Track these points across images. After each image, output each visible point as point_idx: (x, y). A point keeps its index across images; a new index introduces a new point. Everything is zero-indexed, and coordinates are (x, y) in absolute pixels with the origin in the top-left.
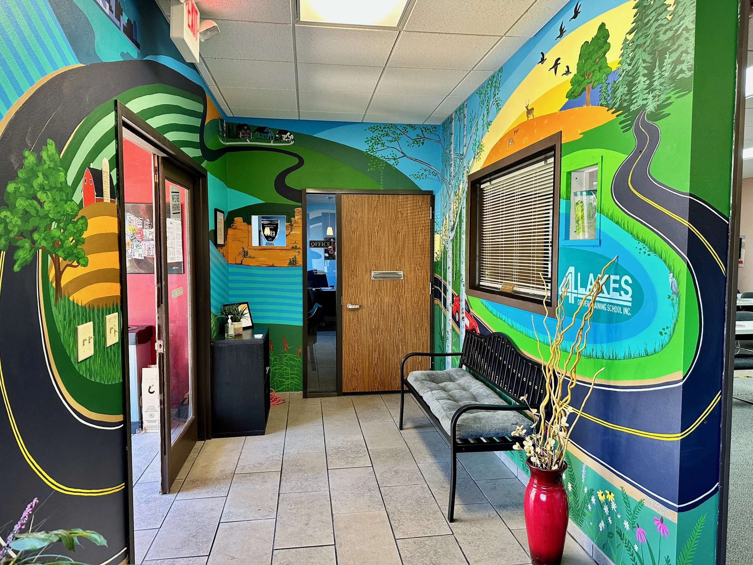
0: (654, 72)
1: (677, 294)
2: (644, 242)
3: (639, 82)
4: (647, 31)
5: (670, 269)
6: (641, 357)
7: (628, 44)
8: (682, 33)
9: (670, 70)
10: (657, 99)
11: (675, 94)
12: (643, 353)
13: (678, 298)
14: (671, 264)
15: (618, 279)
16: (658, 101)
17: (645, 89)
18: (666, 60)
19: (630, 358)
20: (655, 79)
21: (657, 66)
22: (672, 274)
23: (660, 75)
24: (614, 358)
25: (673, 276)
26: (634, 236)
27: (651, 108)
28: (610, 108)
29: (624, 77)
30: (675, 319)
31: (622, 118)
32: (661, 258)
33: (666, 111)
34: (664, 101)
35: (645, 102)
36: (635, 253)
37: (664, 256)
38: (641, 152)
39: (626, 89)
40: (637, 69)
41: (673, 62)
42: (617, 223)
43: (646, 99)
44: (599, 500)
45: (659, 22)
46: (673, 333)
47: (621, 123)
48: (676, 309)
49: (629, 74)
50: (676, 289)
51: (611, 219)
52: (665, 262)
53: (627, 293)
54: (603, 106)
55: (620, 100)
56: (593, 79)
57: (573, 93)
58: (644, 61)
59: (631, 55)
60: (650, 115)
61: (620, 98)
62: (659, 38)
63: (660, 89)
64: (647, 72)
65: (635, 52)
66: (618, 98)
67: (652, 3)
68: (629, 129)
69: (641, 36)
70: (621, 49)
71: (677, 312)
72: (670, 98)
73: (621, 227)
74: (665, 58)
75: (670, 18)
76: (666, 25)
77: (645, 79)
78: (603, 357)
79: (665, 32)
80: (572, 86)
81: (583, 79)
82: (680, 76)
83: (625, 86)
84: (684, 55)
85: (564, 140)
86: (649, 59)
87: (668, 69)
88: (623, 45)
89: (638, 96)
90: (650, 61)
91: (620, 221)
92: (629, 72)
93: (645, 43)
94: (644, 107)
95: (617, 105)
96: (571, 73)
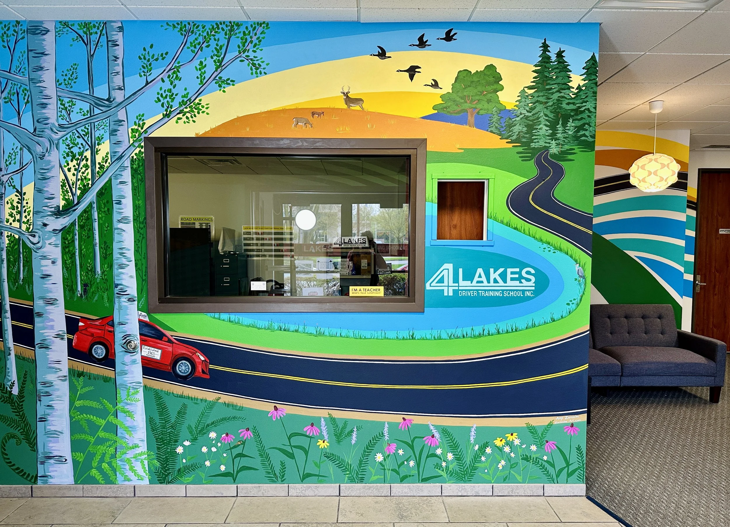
0: (558, 127)
1: (584, 277)
2: (549, 244)
3: (541, 129)
4: (548, 95)
5: (576, 261)
6: (547, 323)
7: (527, 96)
8: (584, 111)
9: (574, 131)
10: (560, 146)
11: (578, 148)
12: (549, 319)
13: (584, 280)
14: (577, 258)
15: (518, 271)
16: (561, 148)
17: (548, 136)
18: (569, 123)
19: (534, 327)
20: (558, 132)
21: (560, 123)
22: (578, 265)
23: (564, 131)
24: (514, 330)
25: (579, 266)
26: (537, 239)
27: (554, 149)
28: (504, 137)
29: (521, 119)
30: (581, 293)
31: (520, 149)
32: (567, 254)
33: (570, 157)
34: (567, 150)
35: (548, 145)
36: (538, 251)
37: (570, 253)
38: (544, 180)
39: (525, 129)
40: (538, 118)
41: (576, 127)
42: (516, 228)
43: (549, 143)
44: (497, 447)
45: (562, 94)
46: (580, 303)
47: (518, 153)
48: (583, 286)
49: (528, 119)
50: (582, 274)
51: (507, 225)
52: (571, 257)
53: (529, 280)
54: (494, 133)
55: (517, 135)
56: (479, 106)
57: (446, 108)
58: (546, 115)
59: (530, 105)
60: (554, 156)
61: (517, 133)
62: (562, 106)
63: (564, 141)
64: (549, 124)
65: (535, 105)
66: (514, 133)
67: (554, 77)
68: (530, 160)
69: (543, 96)
70: (518, 96)
71: (583, 288)
72: (574, 149)
73: (521, 232)
74: (569, 121)
75: (573, 96)
76: (569, 99)
77: (548, 128)
78: (499, 333)
79: (568, 104)
80: (442, 100)
81: (463, 101)
82: (583, 138)
83: (524, 126)
84: (586, 126)
85: (430, 147)
86: (551, 115)
87: (571, 130)
88: (520, 94)
89: (540, 139)
90: (553, 118)
91: (518, 227)
92: (528, 117)
93: (547, 103)
94: (546, 149)
95: (514, 137)
96: (441, 88)
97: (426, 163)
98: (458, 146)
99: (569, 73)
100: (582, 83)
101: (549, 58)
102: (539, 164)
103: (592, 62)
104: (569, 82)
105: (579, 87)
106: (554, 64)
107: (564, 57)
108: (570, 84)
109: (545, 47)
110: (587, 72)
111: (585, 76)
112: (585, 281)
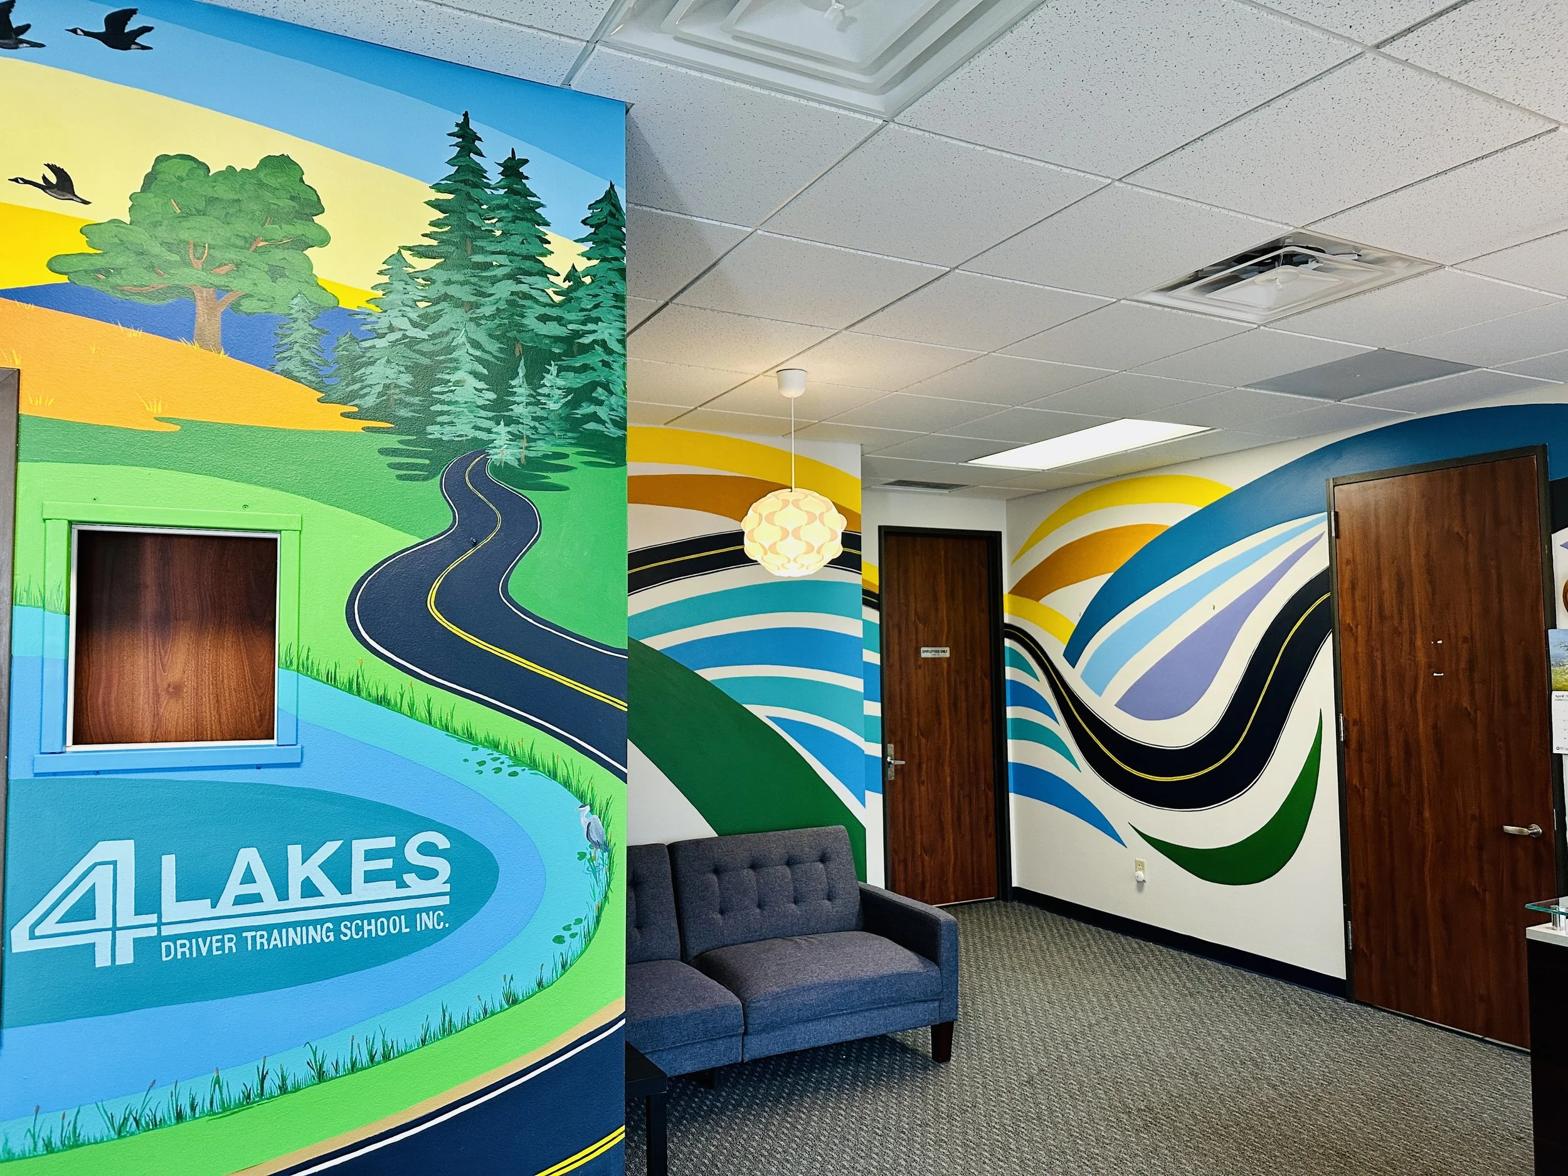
0: (513, 383)
1: (605, 847)
2: (496, 746)
3: (458, 383)
4: (482, 283)
5: (581, 797)
6: (493, 1014)
7: (412, 277)
8: (591, 346)
9: (563, 401)
10: (524, 443)
11: (578, 453)
12: (499, 998)
13: (606, 854)
14: (583, 786)
16: (527, 448)
17: (484, 408)
18: (548, 376)
20: (516, 399)
21: (521, 375)
22: (588, 808)
23: (533, 400)
24: (378, 1058)
25: (591, 811)
26: (455, 732)
27: (504, 451)
28: (333, 397)
29: (394, 343)
30: (599, 899)
31: (392, 441)
32: (555, 777)
33: (554, 478)
34: (546, 456)
35: (483, 435)
36: (460, 772)
37: (561, 772)
38: (475, 544)
39: (407, 378)
40: (450, 349)
41: (568, 391)
42: (382, 701)
43: (489, 431)
45: (524, 288)
46: (595, 928)
47: (384, 452)
48: (603, 876)
49: (417, 347)
50: (600, 837)
51: (350, 690)
52: (567, 784)
54: (297, 379)
55: (380, 395)
56: (240, 285)
57: (107, 272)
58: (476, 345)
59: (422, 305)
60: (504, 470)
61: (379, 388)
62: (525, 321)
63: (534, 428)
64: (485, 372)
65: (438, 307)
66: (370, 386)
67: (498, 233)
68: (425, 479)
69: (462, 284)
70: (381, 273)
71: (604, 881)
72: (566, 456)
73: (400, 711)
74: (548, 372)
75: (558, 299)
76: (545, 305)
77: (481, 385)
78: (321, 1076)
79: (544, 318)
80: (91, 244)
81: (175, 258)
82: (592, 426)
83: (402, 369)
84: (600, 390)
85: (32, 403)
86: (493, 346)
87: (556, 397)
88: (386, 267)
89: (458, 415)
90: (496, 354)
91: (391, 696)
92: (415, 341)
93: (478, 306)
94: (480, 448)
95: (370, 401)
96: (85, 201)
97: (17, 460)
98: (157, 410)
99: (541, 228)
100: (582, 264)
101: (480, 172)
102: (454, 490)
103: (608, 208)
104: (544, 255)
105: (572, 275)
106: (495, 192)
107: (527, 178)
108: (547, 261)
109: (467, 138)
110: (594, 233)
111: (590, 244)
112: (610, 858)
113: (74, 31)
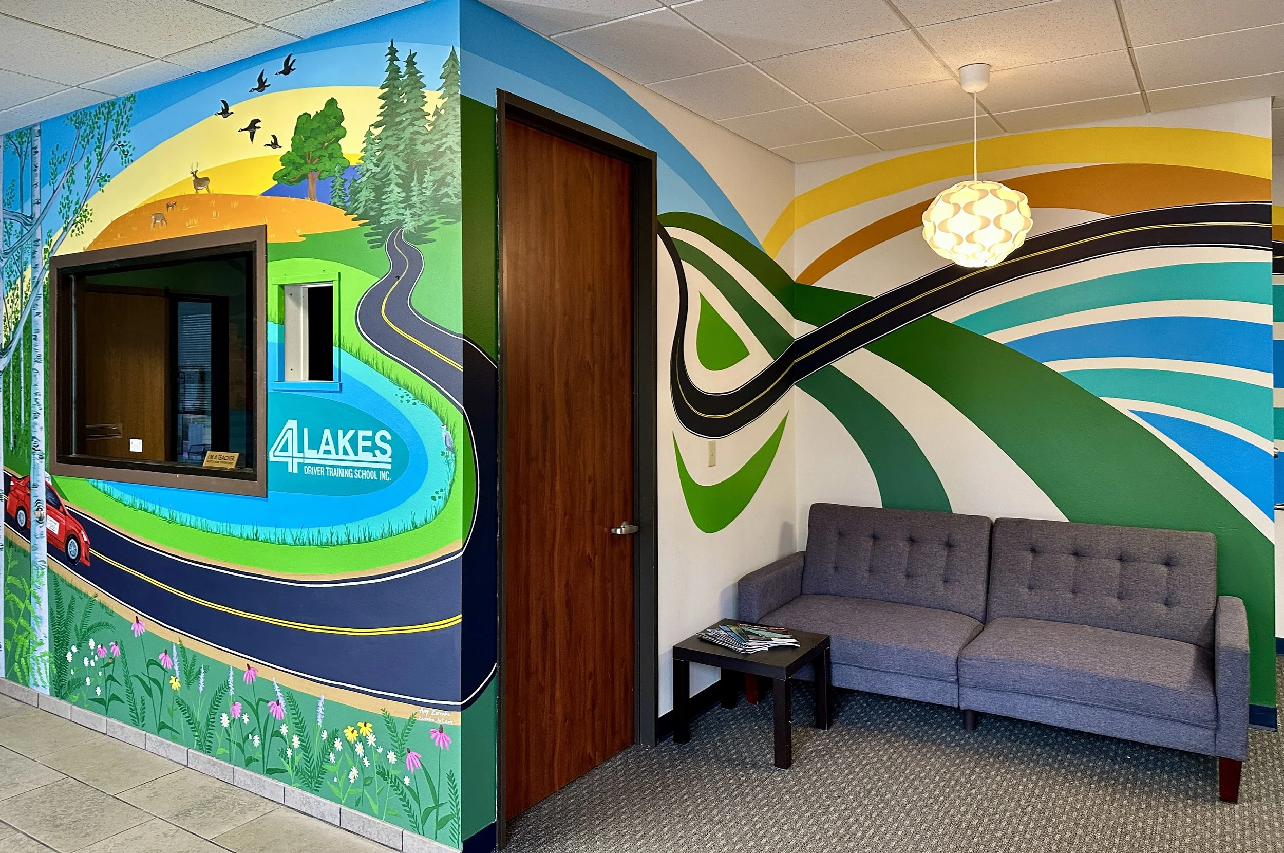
0: (412, 185)
1: (452, 449)
2: (407, 388)
3: (391, 192)
4: (399, 133)
5: (443, 421)
6: (407, 531)
7: (374, 140)
8: (445, 151)
9: (433, 189)
10: (417, 218)
11: (440, 218)
12: (409, 525)
13: (453, 455)
14: (444, 415)
15: (371, 435)
17: (401, 202)
18: (426, 176)
19: (391, 536)
20: (414, 193)
21: (415, 179)
22: (445, 427)
23: (420, 192)
24: (367, 539)
25: (447, 429)
26: (393, 380)
27: (409, 226)
28: (349, 212)
29: (368, 178)
30: (451, 479)
31: (368, 229)
32: (431, 408)
33: (430, 235)
34: (426, 223)
35: (401, 218)
36: (395, 402)
37: (434, 405)
38: (398, 277)
39: (373, 194)
40: (388, 174)
41: (435, 182)
42: (367, 362)
43: (403, 215)
44: (348, 741)
45: (416, 128)
46: (449, 496)
47: (367, 235)
48: (452, 467)
49: (376, 177)
50: (451, 444)
51: (356, 357)
52: (436, 412)
53: (384, 452)
54: (338, 206)
55: (364, 206)
56: (321, 167)
57: (285, 175)
58: (397, 168)
59: (377, 154)
60: (409, 235)
61: (363, 203)
62: (416, 147)
63: (421, 208)
64: (401, 182)
65: (384, 153)
66: (360, 203)
67: (405, 101)
68: (380, 246)
69: (392, 136)
70: (364, 142)
71: (453, 470)
72: (434, 221)
73: (373, 368)
74: (426, 173)
75: (429, 129)
76: (424, 135)
77: (400, 190)
78: (349, 541)
79: (424, 143)
80: (283, 165)
81: (303, 161)
82: (445, 200)
83: (371, 191)
84: (449, 177)
85: (271, 239)
86: (403, 167)
87: (430, 187)
88: (366, 138)
89: (391, 209)
90: (406, 170)
91: (370, 360)
92: (376, 174)
93: (397, 146)
94: (399, 224)
95: (361, 211)
96: (280, 147)
97: (267, 262)
98: (299, 232)
99: (422, 90)
100: (440, 103)
101: (398, 70)
102: (391, 251)
103: (451, 63)
104: (424, 105)
105: (437, 112)
106: (404, 78)
107: (416, 63)
108: (425, 108)
109: (393, 52)
110: (446, 81)
111: (444, 89)
112: (455, 457)
113: (277, 74)
